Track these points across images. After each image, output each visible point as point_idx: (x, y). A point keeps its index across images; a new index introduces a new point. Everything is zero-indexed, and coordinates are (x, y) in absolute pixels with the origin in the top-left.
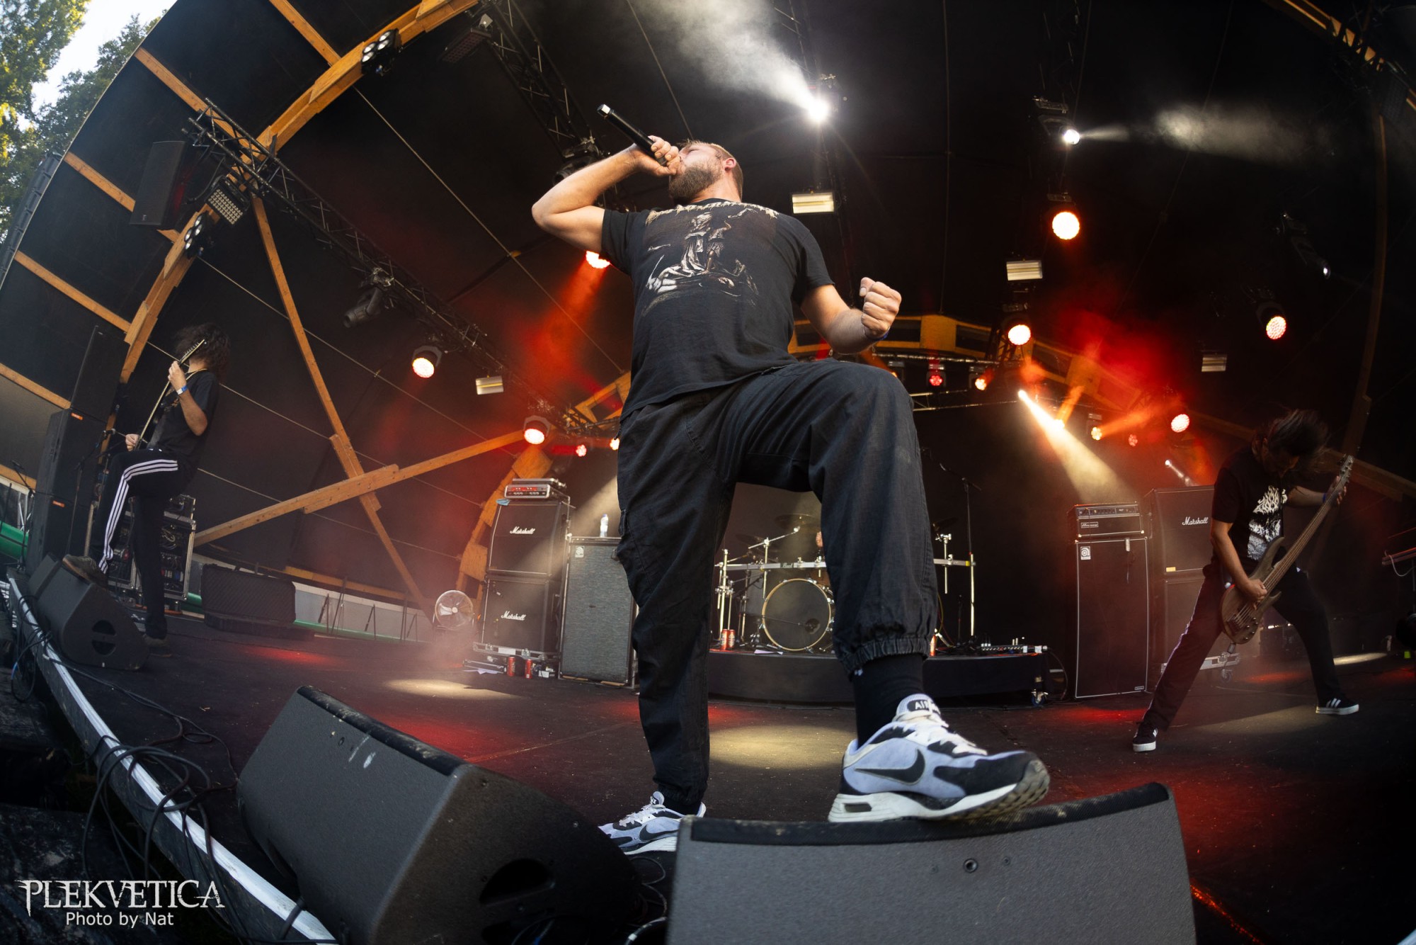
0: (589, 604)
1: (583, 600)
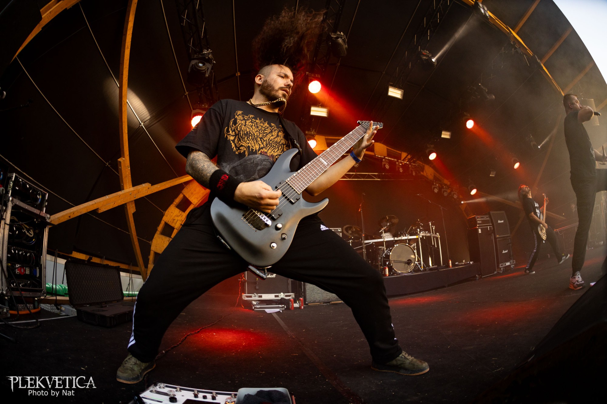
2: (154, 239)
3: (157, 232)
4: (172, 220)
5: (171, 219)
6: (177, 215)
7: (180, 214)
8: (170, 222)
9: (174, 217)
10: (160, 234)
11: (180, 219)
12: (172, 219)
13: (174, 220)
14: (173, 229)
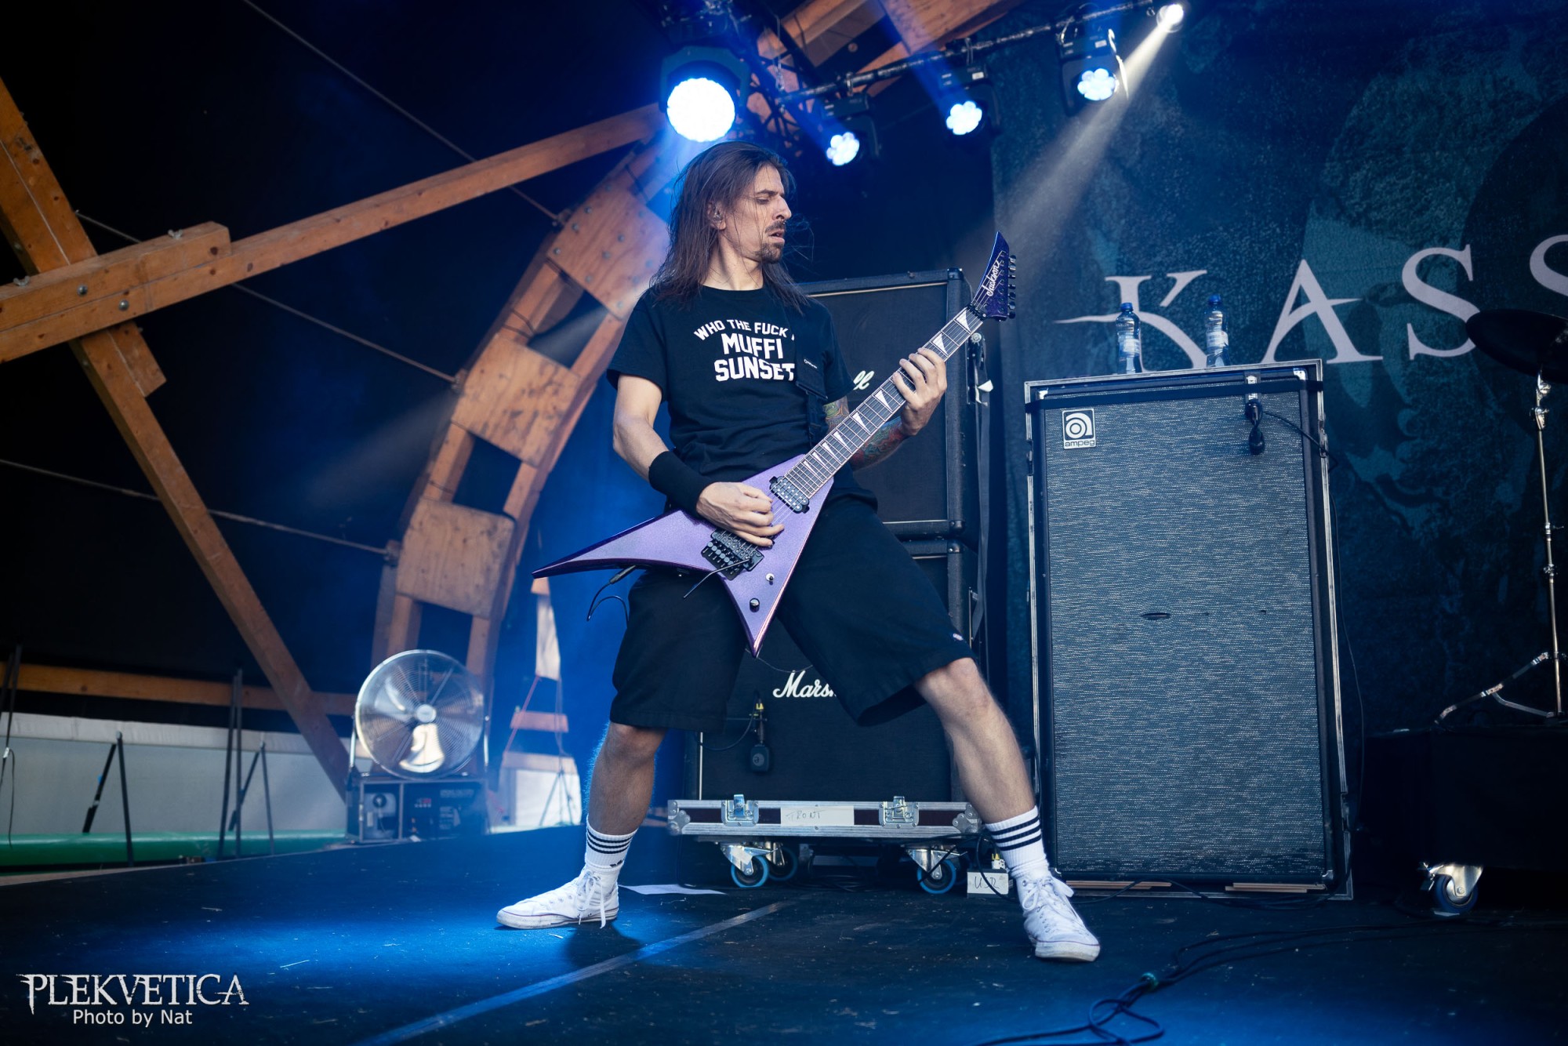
0: (1144, 608)
1: (1115, 596)
2: (409, 532)
3: (426, 494)
4: (506, 418)
5: (499, 410)
6: (530, 384)
7: (545, 380)
8: (497, 426)
9: (517, 398)
10: (443, 499)
11: (550, 409)
12: (505, 412)
13: (515, 414)
14: (511, 463)
